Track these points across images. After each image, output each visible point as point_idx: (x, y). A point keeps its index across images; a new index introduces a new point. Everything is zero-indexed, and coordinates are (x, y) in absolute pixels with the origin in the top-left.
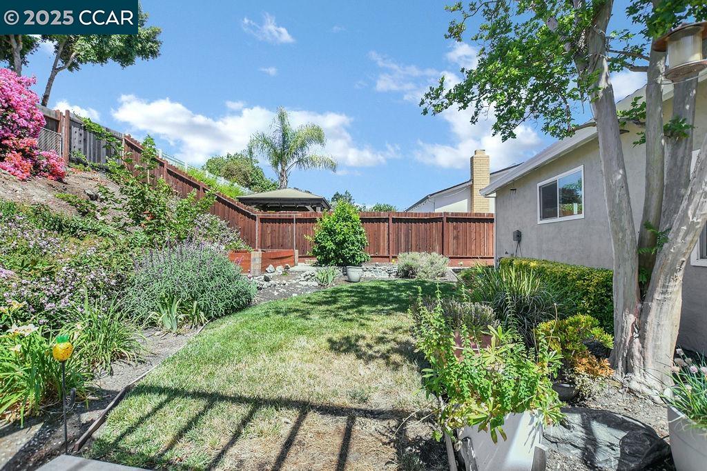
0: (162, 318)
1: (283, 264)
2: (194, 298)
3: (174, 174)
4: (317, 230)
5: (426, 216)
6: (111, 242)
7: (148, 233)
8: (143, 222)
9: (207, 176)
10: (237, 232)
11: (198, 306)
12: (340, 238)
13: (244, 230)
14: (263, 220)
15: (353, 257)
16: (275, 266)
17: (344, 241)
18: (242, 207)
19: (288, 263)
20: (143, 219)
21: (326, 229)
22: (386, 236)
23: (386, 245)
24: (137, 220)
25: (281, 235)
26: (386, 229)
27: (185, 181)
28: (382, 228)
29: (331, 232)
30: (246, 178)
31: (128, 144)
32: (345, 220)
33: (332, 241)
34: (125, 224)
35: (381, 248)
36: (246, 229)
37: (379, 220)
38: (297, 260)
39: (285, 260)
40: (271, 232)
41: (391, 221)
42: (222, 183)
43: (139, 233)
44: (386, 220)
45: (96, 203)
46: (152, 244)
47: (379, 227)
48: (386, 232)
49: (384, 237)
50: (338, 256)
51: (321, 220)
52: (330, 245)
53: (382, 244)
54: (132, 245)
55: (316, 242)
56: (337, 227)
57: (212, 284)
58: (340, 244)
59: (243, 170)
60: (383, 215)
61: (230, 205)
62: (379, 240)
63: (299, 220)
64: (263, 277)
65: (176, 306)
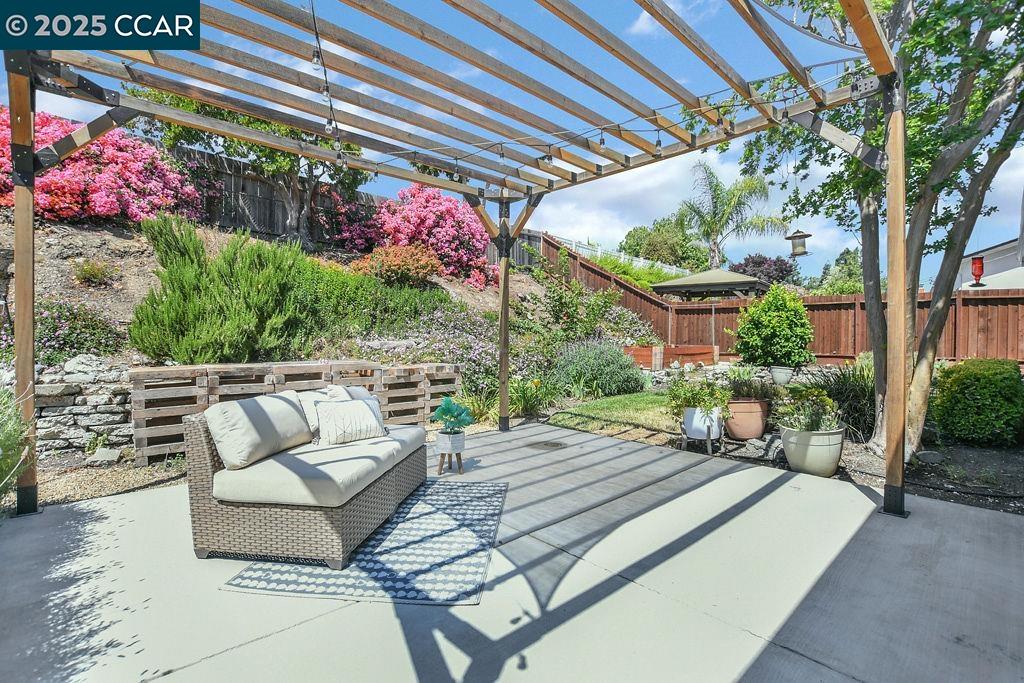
0: (574, 389)
1: (694, 362)
2: (595, 379)
3: (587, 267)
4: (742, 322)
5: (923, 298)
6: (542, 338)
7: (565, 330)
8: (561, 321)
9: (622, 260)
10: (649, 326)
11: (598, 384)
12: (767, 332)
13: (657, 322)
14: (678, 312)
15: (788, 355)
16: (682, 364)
17: (774, 335)
18: (655, 297)
19: (702, 360)
20: (561, 318)
21: (752, 321)
22: (851, 328)
23: (851, 340)
24: (557, 319)
25: (700, 328)
26: (851, 318)
27: (597, 274)
28: (844, 317)
29: (757, 324)
30: (673, 252)
31: (546, 241)
32: (778, 309)
33: (759, 336)
34: (549, 323)
35: (843, 345)
36: (660, 321)
37: (839, 307)
38: (716, 358)
39: (698, 358)
40: (689, 325)
41: (858, 307)
42: (640, 264)
43: (557, 329)
44: (851, 306)
45: (525, 304)
46: (568, 339)
47: (840, 315)
48: (851, 323)
49: (847, 330)
50: (767, 354)
51: (746, 310)
52: (755, 341)
53: (843, 339)
54: (554, 339)
55: (739, 337)
56: (765, 319)
57: (608, 369)
58: (768, 340)
59: (669, 242)
60: (845, 299)
61: (642, 296)
62: (839, 334)
63: (719, 311)
64: (664, 372)
65: (582, 381)
